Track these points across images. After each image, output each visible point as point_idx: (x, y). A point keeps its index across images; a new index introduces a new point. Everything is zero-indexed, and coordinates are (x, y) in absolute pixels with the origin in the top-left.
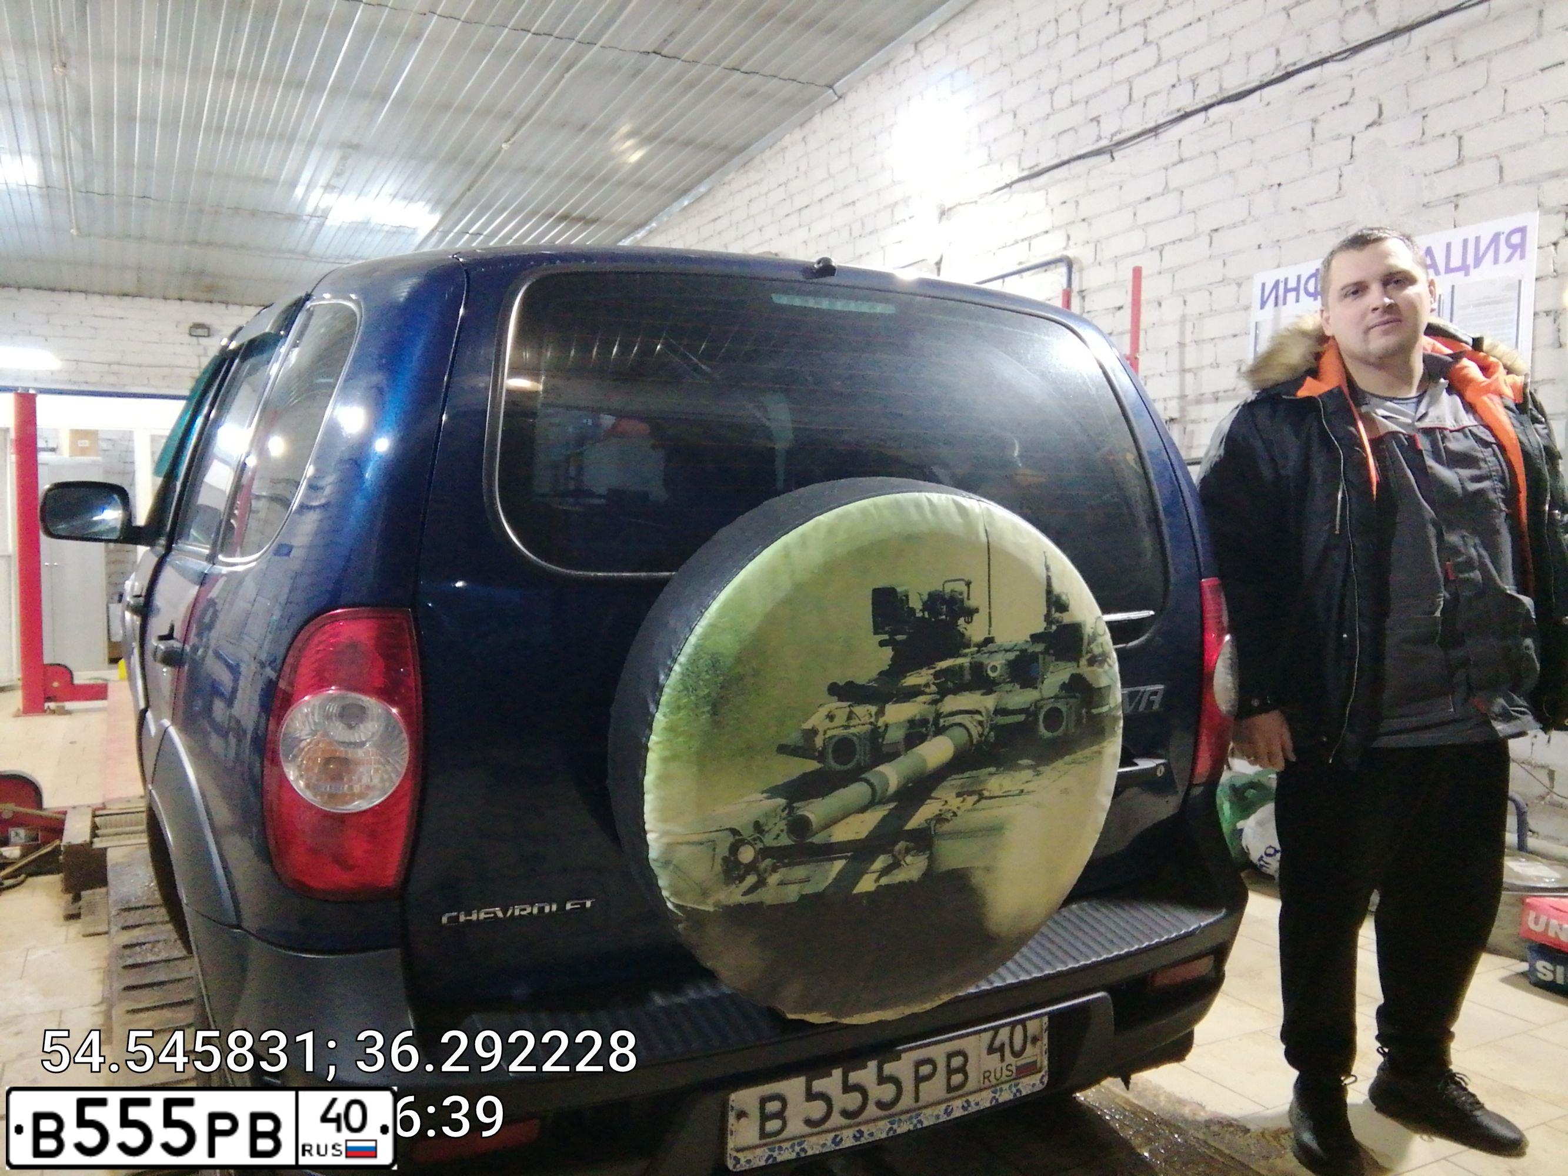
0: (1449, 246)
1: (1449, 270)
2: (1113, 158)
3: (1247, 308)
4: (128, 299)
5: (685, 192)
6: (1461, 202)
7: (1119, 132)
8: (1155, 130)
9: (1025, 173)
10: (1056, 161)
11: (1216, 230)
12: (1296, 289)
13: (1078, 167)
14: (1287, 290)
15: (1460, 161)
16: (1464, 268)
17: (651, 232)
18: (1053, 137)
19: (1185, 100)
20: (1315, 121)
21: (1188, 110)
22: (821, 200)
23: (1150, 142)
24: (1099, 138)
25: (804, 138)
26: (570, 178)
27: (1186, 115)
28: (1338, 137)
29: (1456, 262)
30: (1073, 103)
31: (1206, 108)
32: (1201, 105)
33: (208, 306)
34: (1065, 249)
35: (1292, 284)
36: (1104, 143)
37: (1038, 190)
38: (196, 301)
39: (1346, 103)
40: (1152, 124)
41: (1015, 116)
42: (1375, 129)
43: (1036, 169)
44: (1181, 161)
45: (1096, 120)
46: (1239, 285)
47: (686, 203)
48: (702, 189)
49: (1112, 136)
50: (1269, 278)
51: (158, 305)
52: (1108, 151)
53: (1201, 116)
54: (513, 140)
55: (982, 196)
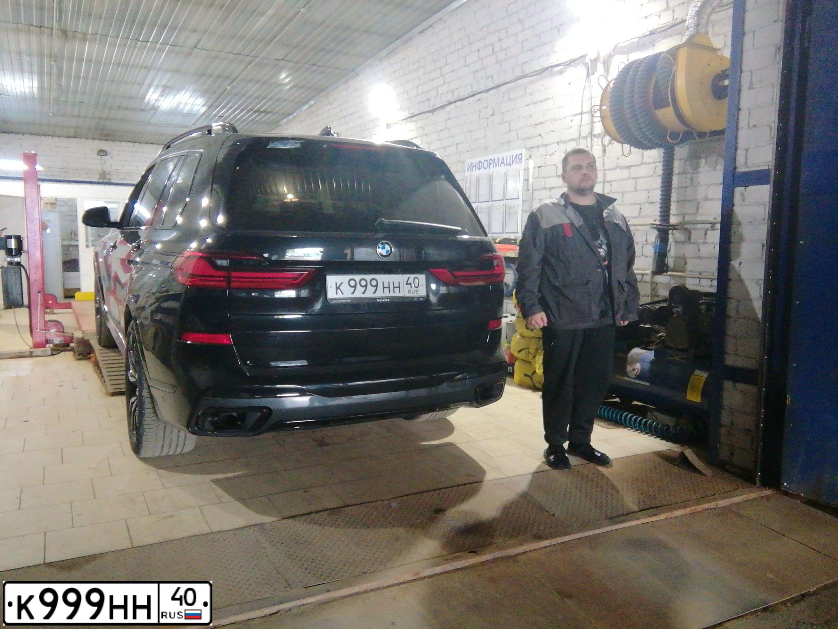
0: (507, 156)
1: (507, 165)
2: (433, 115)
3: (464, 171)
4: (70, 139)
5: (306, 103)
6: (510, 143)
7: (434, 105)
8: (443, 107)
9: (410, 115)
10: (418, 113)
11: (458, 144)
12: (475, 166)
13: (424, 116)
14: (474, 166)
15: (510, 131)
16: (510, 164)
17: (294, 117)
18: (418, 104)
19: (450, 98)
20: (480, 112)
21: (451, 101)
22: (351, 114)
23: (442, 111)
24: (429, 107)
25: (346, 88)
26: (257, 97)
27: (450, 103)
28: (485, 118)
29: (508, 163)
30: (423, 92)
31: (455, 102)
32: (454, 101)
33: (105, 142)
35: (474, 165)
36: (431, 109)
37: (413, 122)
38: (100, 139)
39: (486, 107)
40: (442, 105)
41: (408, 93)
42: (492, 117)
43: (413, 114)
44: (450, 119)
45: (429, 100)
46: (463, 163)
47: (306, 107)
48: (312, 102)
49: (433, 106)
50: (469, 161)
51: (83, 140)
52: (432, 111)
53: (453, 105)
54: (231, 85)
55: (399, 121)
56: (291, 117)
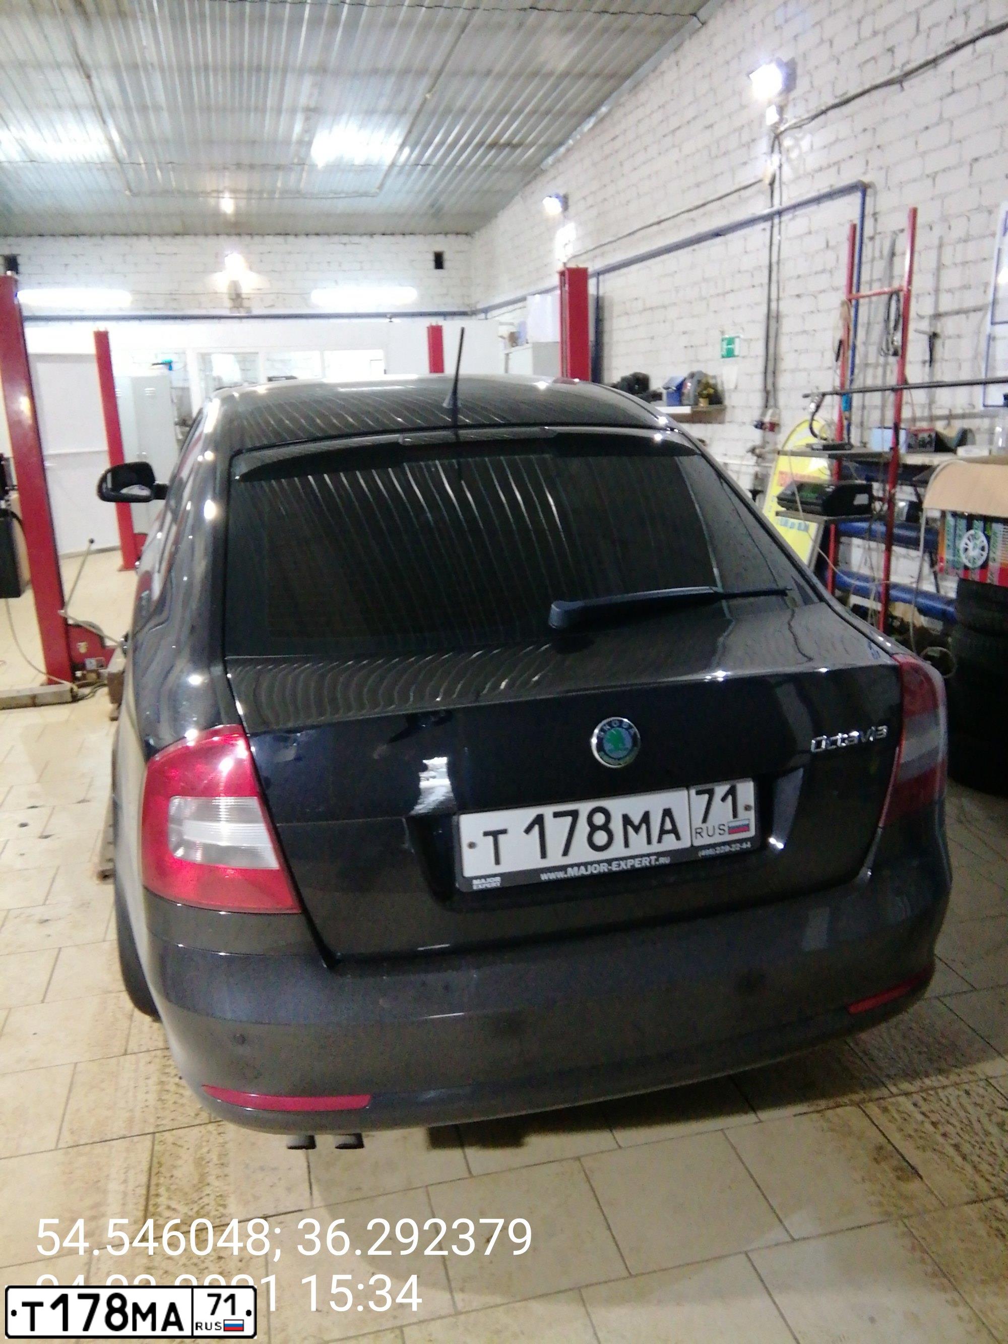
2: (902, 88)
3: (993, 234)
7: (908, 62)
8: (935, 61)
10: (860, 89)
11: (976, 160)
13: (875, 94)
18: (858, 66)
19: (958, 33)
21: (960, 42)
23: (930, 73)
24: (893, 68)
25: (677, 63)
26: (491, 112)
27: (957, 49)
30: (875, 33)
31: (973, 41)
32: (971, 37)
34: (865, 173)
36: (896, 73)
37: (846, 115)
40: (932, 56)
41: (831, 45)
43: (846, 94)
44: (953, 92)
45: (891, 50)
46: (990, 212)
48: (604, 110)
49: (904, 65)
52: (901, 79)
53: (969, 49)
54: (434, 90)
55: (805, 121)
56: (562, 150)
